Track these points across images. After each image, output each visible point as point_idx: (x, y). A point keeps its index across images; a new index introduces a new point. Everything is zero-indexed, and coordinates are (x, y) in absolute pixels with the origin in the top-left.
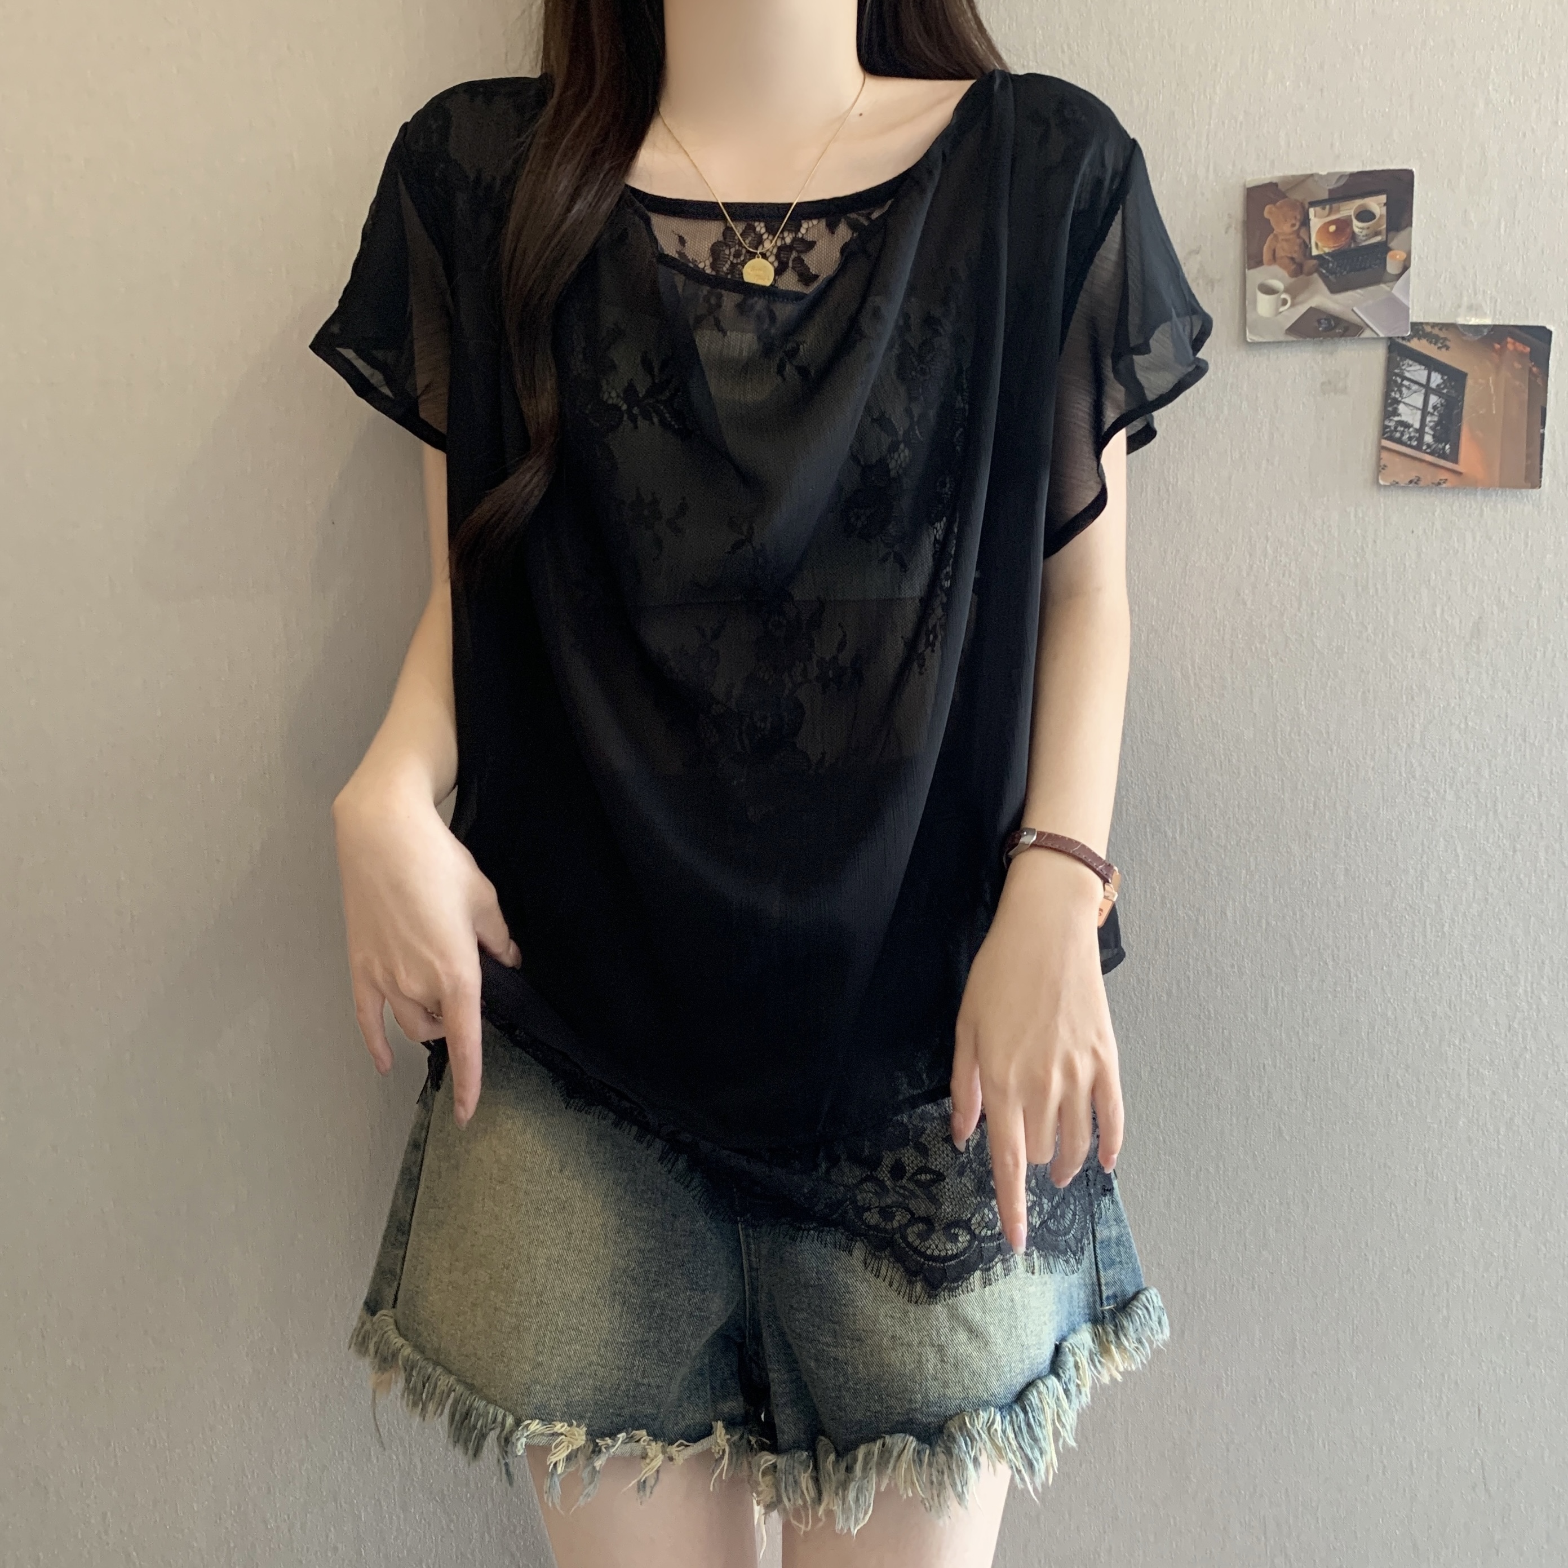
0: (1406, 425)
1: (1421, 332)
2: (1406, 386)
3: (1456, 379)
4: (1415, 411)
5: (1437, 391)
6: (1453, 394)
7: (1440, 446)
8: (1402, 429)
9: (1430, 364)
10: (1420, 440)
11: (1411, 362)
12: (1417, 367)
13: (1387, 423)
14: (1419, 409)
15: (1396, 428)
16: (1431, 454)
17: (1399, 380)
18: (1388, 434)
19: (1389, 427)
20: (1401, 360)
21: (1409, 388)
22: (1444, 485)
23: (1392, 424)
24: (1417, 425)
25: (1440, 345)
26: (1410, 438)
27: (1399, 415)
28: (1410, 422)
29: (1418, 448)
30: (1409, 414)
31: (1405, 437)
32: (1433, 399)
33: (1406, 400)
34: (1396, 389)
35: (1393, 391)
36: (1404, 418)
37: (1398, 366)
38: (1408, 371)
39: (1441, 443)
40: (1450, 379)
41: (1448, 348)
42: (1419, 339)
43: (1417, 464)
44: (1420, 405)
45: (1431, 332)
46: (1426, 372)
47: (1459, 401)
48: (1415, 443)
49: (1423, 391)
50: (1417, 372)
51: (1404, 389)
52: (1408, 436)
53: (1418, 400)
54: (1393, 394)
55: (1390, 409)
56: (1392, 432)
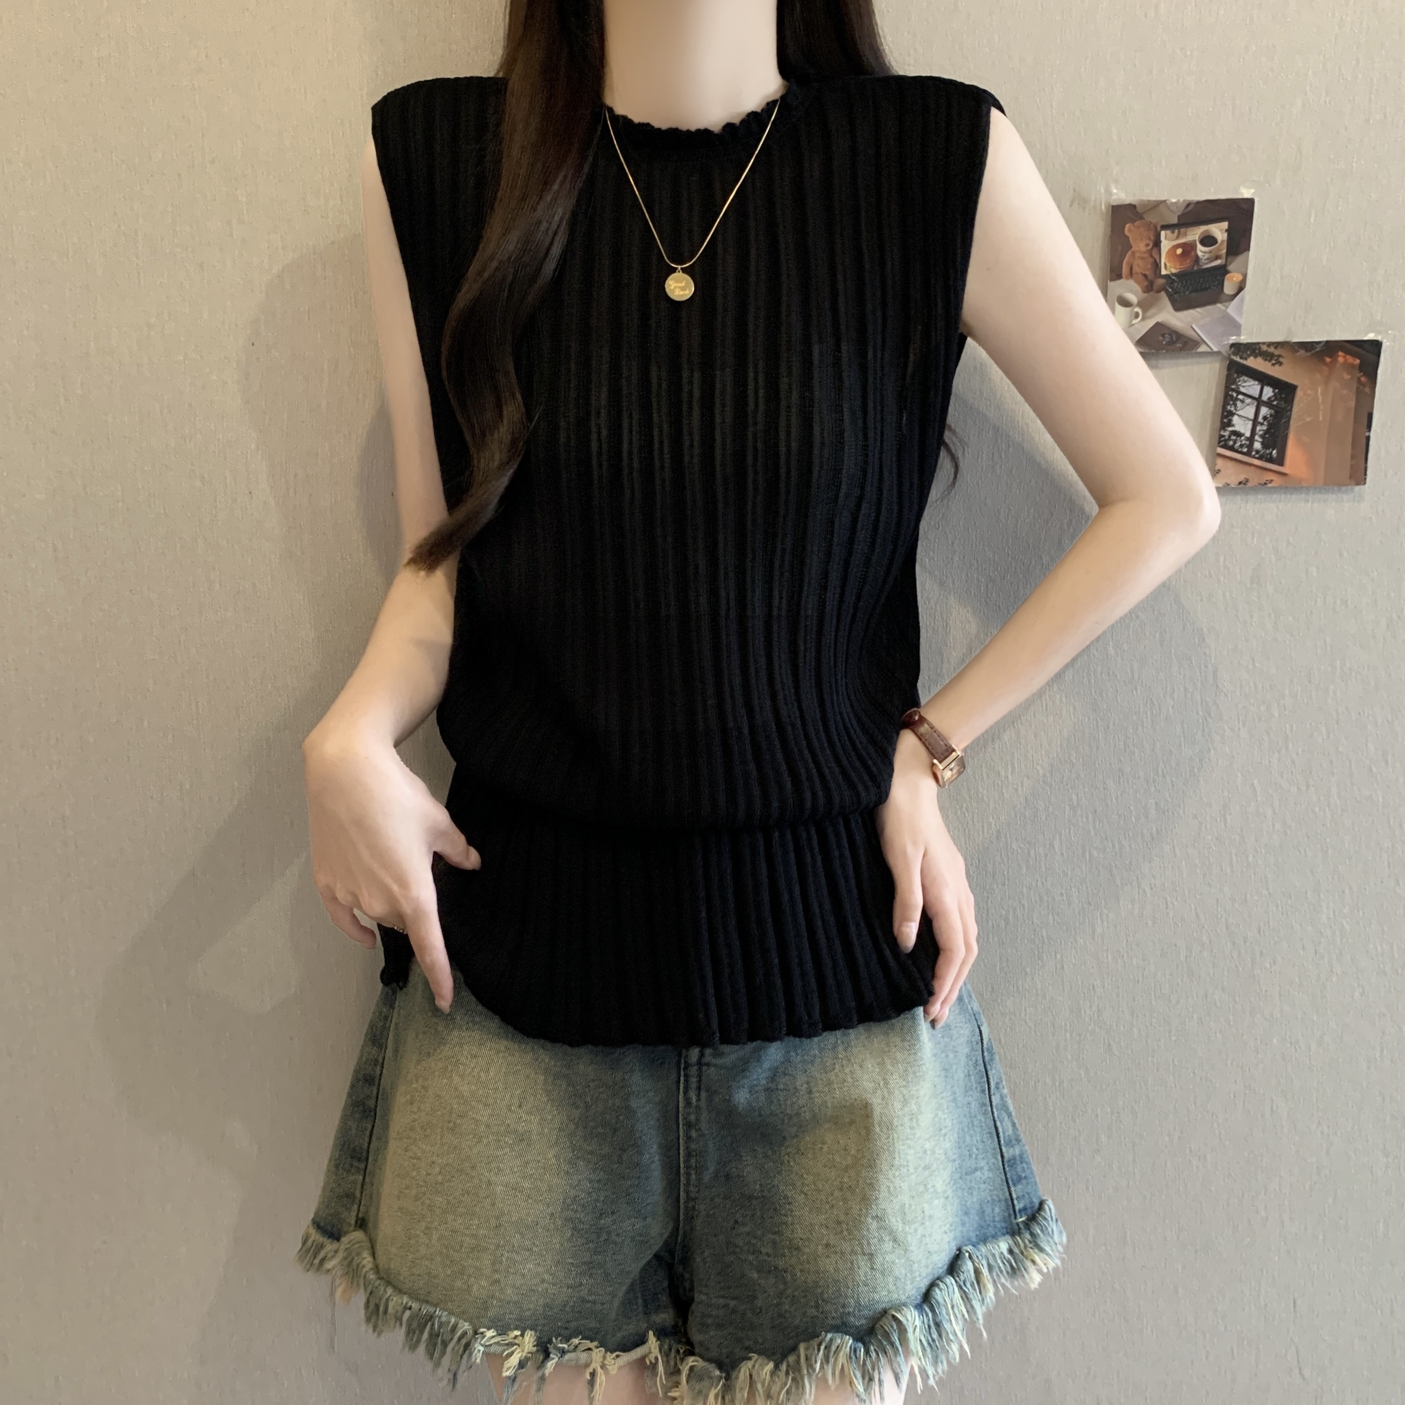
0: (1238, 434)
1: (1257, 351)
2: (1240, 400)
3: (1285, 391)
4: (1247, 422)
5: (1269, 404)
6: (1283, 405)
7: (1268, 452)
8: (1235, 438)
9: (1263, 379)
10: (1250, 446)
11: (1246, 378)
12: (1251, 382)
13: (1222, 433)
14: (1250, 420)
15: (1230, 437)
16: (1260, 458)
17: (1235, 395)
18: (1223, 443)
19: (1224, 436)
20: (1238, 377)
21: (1242, 401)
22: (1270, 486)
23: (1226, 434)
24: (1248, 434)
25: (1274, 362)
26: (1241, 446)
27: (1233, 425)
28: (1242, 431)
29: (1248, 454)
30: (1242, 425)
31: (1238, 444)
32: (1264, 411)
33: (1239, 413)
34: (1231, 403)
35: (1229, 404)
36: (1237, 428)
37: (1234, 382)
38: (1243, 387)
39: (1269, 449)
40: (1280, 394)
41: (1281, 364)
42: (1256, 358)
43: (1248, 468)
44: (1252, 416)
45: (1267, 351)
46: (1258, 388)
47: (1288, 411)
48: (1245, 450)
49: (1256, 404)
50: (1251, 387)
51: (1239, 403)
53: (1250, 411)
54: (1229, 408)
55: (1225, 420)
56: (1226, 441)
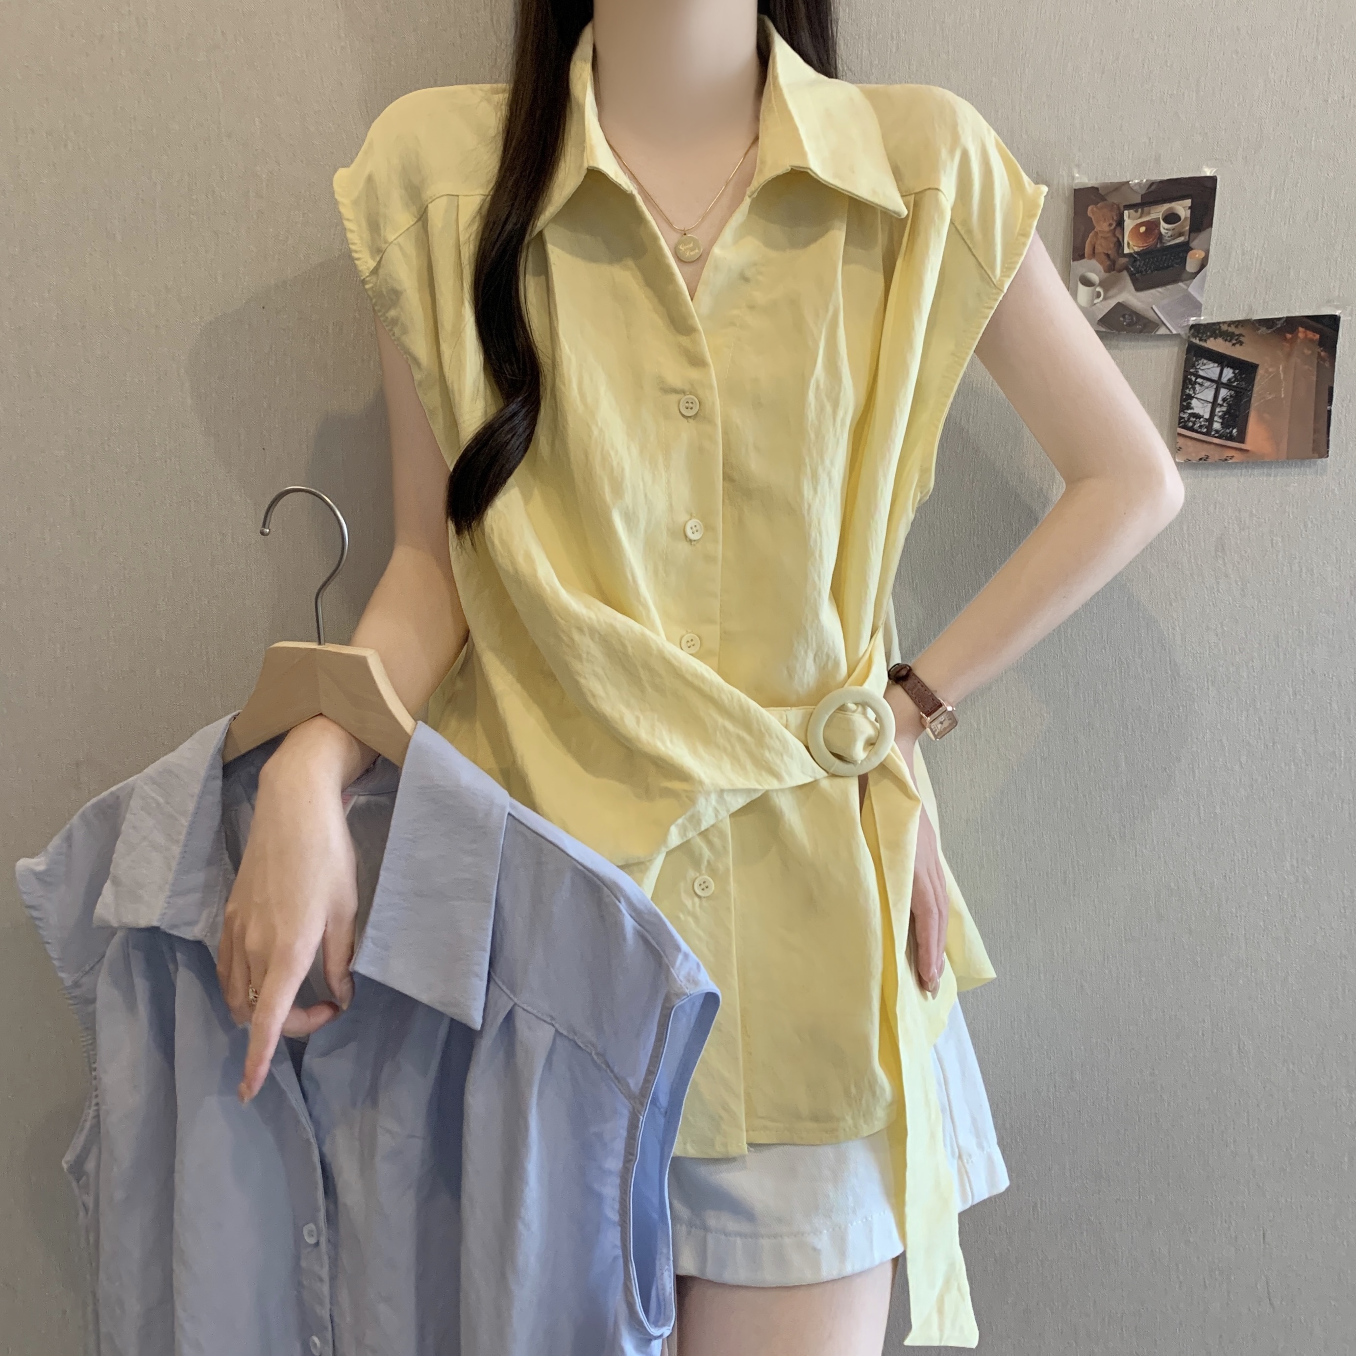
0: (1198, 416)
1: (1217, 332)
2: (1199, 384)
3: (1247, 371)
4: (1206, 404)
5: (1228, 385)
6: (1243, 384)
7: (1228, 431)
8: (1194, 419)
9: (1223, 360)
10: (1210, 427)
11: (1205, 361)
12: (1211, 365)
13: (1182, 414)
15: (1189, 418)
16: (1220, 437)
17: (1194, 379)
18: (1183, 424)
19: (1183, 418)
20: (1198, 360)
21: (1201, 385)
22: (1230, 461)
23: (1185, 416)
24: (1207, 416)
25: (1234, 342)
26: (1201, 426)
27: (1192, 408)
28: (1201, 413)
29: (1208, 434)
30: (1200, 407)
32: (1223, 392)
33: (1198, 396)
35: (1187, 388)
36: (1196, 411)
37: (1193, 365)
38: (1202, 370)
39: (1229, 429)
40: (1241, 372)
41: (1241, 343)
42: (1215, 338)
43: (1208, 446)
44: (1211, 399)
45: (1227, 330)
46: (1218, 370)
47: (1249, 391)
48: (1204, 430)
49: (1215, 386)
50: (1210, 370)
51: (1197, 386)
52: (1198, 425)
53: (1209, 394)
54: (1187, 392)
55: (1184, 403)
56: (1185, 422)
